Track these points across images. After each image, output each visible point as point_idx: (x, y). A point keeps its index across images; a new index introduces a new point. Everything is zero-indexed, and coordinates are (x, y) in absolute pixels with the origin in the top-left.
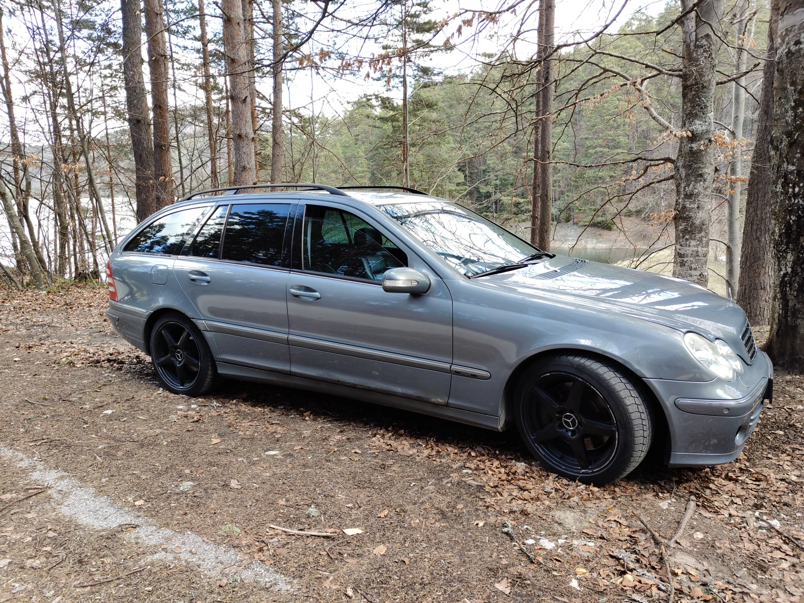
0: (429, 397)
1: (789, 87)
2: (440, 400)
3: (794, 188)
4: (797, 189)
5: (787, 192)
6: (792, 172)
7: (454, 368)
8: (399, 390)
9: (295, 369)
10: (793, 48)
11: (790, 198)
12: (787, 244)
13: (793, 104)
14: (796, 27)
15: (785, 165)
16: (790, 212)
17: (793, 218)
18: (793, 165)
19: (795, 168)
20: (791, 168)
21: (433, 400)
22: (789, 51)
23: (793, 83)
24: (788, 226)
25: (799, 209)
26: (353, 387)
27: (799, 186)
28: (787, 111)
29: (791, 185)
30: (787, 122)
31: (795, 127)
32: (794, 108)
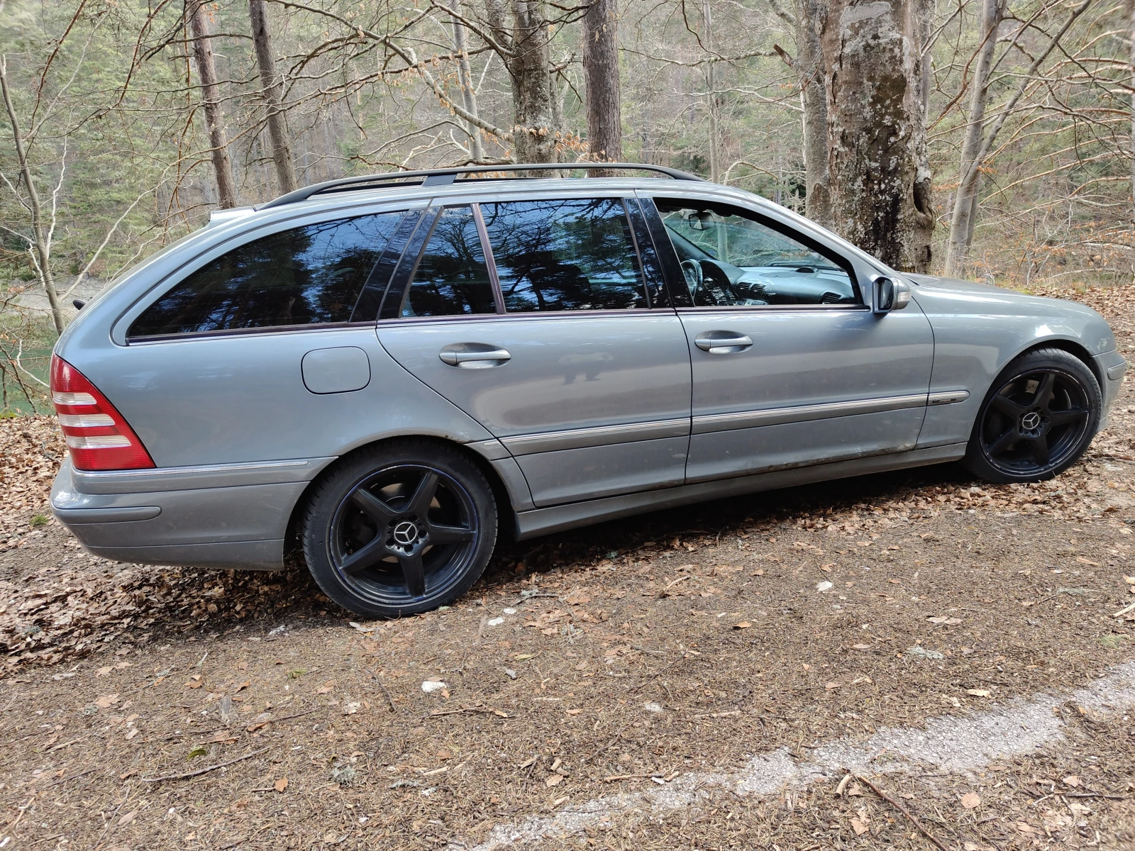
0: (895, 446)
1: (865, 81)
2: (909, 445)
3: (879, 184)
4: (883, 186)
5: (872, 189)
6: (875, 170)
7: (932, 397)
8: (858, 449)
9: (695, 472)
10: (872, 42)
11: (876, 195)
12: (875, 241)
13: (871, 100)
14: (873, 21)
15: (867, 161)
16: (878, 209)
17: (881, 214)
18: (876, 161)
19: (878, 164)
20: (874, 165)
21: (901, 447)
22: (868, 45)
23: (871, 79)
24: (876, 223)
25: (887, 205)
26: (794, 467)
27: (884, 183)
28: (864, 107)
29: (876, 182)
30: (865, 118)
31: (874, 124)
32: (873, 104)
